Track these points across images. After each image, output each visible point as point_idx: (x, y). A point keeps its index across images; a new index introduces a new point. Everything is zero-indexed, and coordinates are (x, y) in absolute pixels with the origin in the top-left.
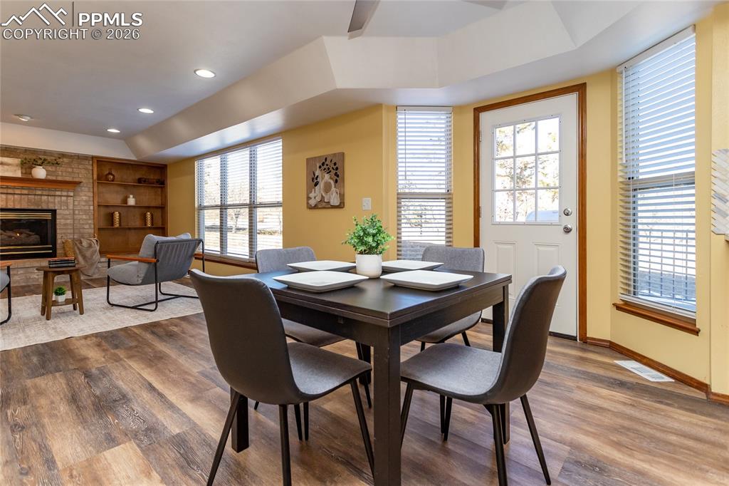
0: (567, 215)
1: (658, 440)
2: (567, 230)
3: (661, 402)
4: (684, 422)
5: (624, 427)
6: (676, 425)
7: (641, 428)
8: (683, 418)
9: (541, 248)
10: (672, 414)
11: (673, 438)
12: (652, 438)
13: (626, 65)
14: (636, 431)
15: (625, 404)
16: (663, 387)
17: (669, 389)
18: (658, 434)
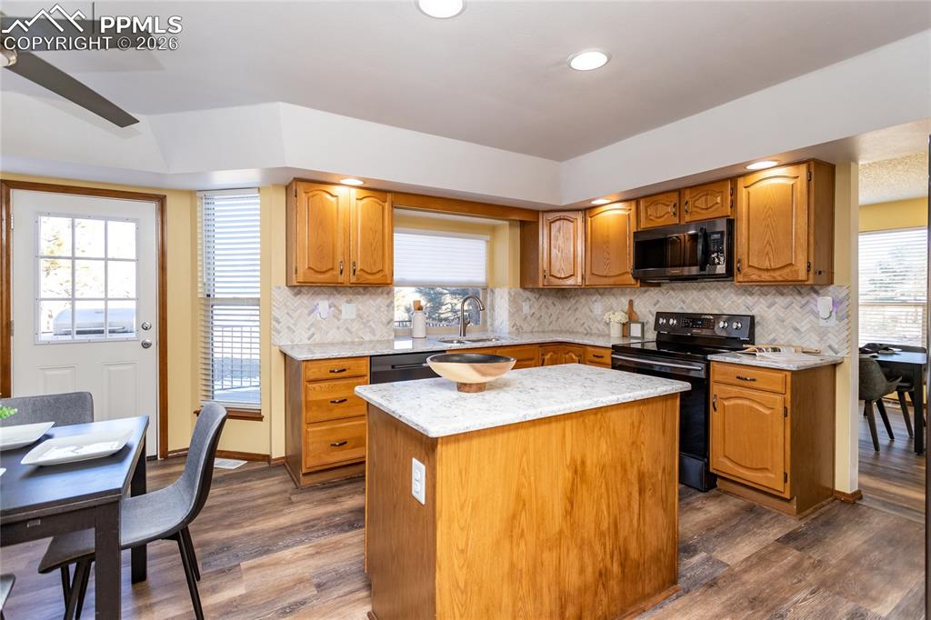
0: (146, 329)
1: (253, 507)
2: (146, 345)
3: (245, 482)
4: (262, 488)
5: (229, 512)
6: (259, 492)
7: (240, 506)
8: (261, 485)
9: (112, 368)
10: (253, 487)
11: (260, 501)
12: (249, 508)
13: (208, 194)
14: (238, 510)
15: (222, 495)
16: (242, 470)
17: (246, 469)
18: (251, 504)
